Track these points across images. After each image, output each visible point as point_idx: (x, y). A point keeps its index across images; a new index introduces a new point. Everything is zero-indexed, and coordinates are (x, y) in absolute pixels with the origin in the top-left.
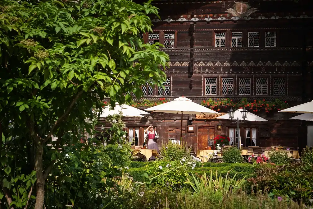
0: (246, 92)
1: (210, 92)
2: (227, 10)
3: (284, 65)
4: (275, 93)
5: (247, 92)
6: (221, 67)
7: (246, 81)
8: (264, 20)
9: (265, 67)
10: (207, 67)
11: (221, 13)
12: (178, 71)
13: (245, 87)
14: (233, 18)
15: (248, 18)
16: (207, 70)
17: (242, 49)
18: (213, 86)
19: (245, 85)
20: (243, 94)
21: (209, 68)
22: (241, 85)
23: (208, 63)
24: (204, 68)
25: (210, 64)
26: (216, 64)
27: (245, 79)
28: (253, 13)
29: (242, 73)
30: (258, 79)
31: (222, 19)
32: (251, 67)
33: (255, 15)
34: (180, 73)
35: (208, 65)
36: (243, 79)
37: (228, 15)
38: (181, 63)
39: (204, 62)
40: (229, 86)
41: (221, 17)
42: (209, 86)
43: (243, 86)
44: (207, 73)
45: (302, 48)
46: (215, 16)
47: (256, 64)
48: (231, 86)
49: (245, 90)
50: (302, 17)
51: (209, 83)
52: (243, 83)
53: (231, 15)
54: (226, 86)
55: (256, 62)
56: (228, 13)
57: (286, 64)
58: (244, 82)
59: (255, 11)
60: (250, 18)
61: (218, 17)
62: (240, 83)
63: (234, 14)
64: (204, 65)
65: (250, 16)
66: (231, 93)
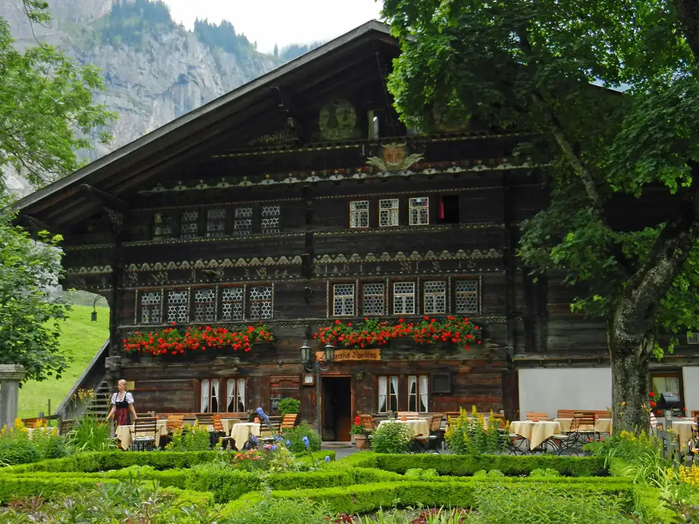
0: (406, 309)
1: (341, 310)
2: (369, 160)
3: (473, 255)
4: (459, 309)
5: (409, 309)
6: (360, 263)
7: (402, 288)
8: (434, 175)
9: (438, 260)
10: (336, 264)
11: (359, 167)
12: (285, 273)
13: (404, 300)
14: (380, 174)
15: (405, 172)
16: (335, 270)
17: (398, 230)
18: (347, 300)
19: (404, 296)
20: (401, 312)
21: (340, 265)
22: (398, 295)
23: (336, 256)
24: (331, 266)
25: (341, 258)
26: (353, 259)
27: (404, 285)
28: (415, 164)
29: (398, 273)
30: (427, 284)
31: (360, 176)
32: (413, 263)
33: (418, 166)
34: (287, 277)
35: (338, 260)
36: (400, 285)
37: (371, 169)
38: (290, 258)
39: (330, 254)
40: (376, 298)
41: (358, 172)
42: (340, 300)
43: (400, 298)
44: (336, 275)
45: (503, 225)
46: (348, 171)
47: (423, 256)
48: (380, 298)
49: (404, 305)
50: (501, 167)
51: (340, 294)
52: (400, 292)
53: (376, 169)
54: (370, 298)
55: (423, 251)
56: (369, 165)
57: (477, 254)
58: (402, 291)
59: (419, 159)
60: (409, 173)
61: (354, 172)
62: (396, 292)
63: (382, 166)
64: (330, 261)
65: (411, 168)
66: (380, 311)
